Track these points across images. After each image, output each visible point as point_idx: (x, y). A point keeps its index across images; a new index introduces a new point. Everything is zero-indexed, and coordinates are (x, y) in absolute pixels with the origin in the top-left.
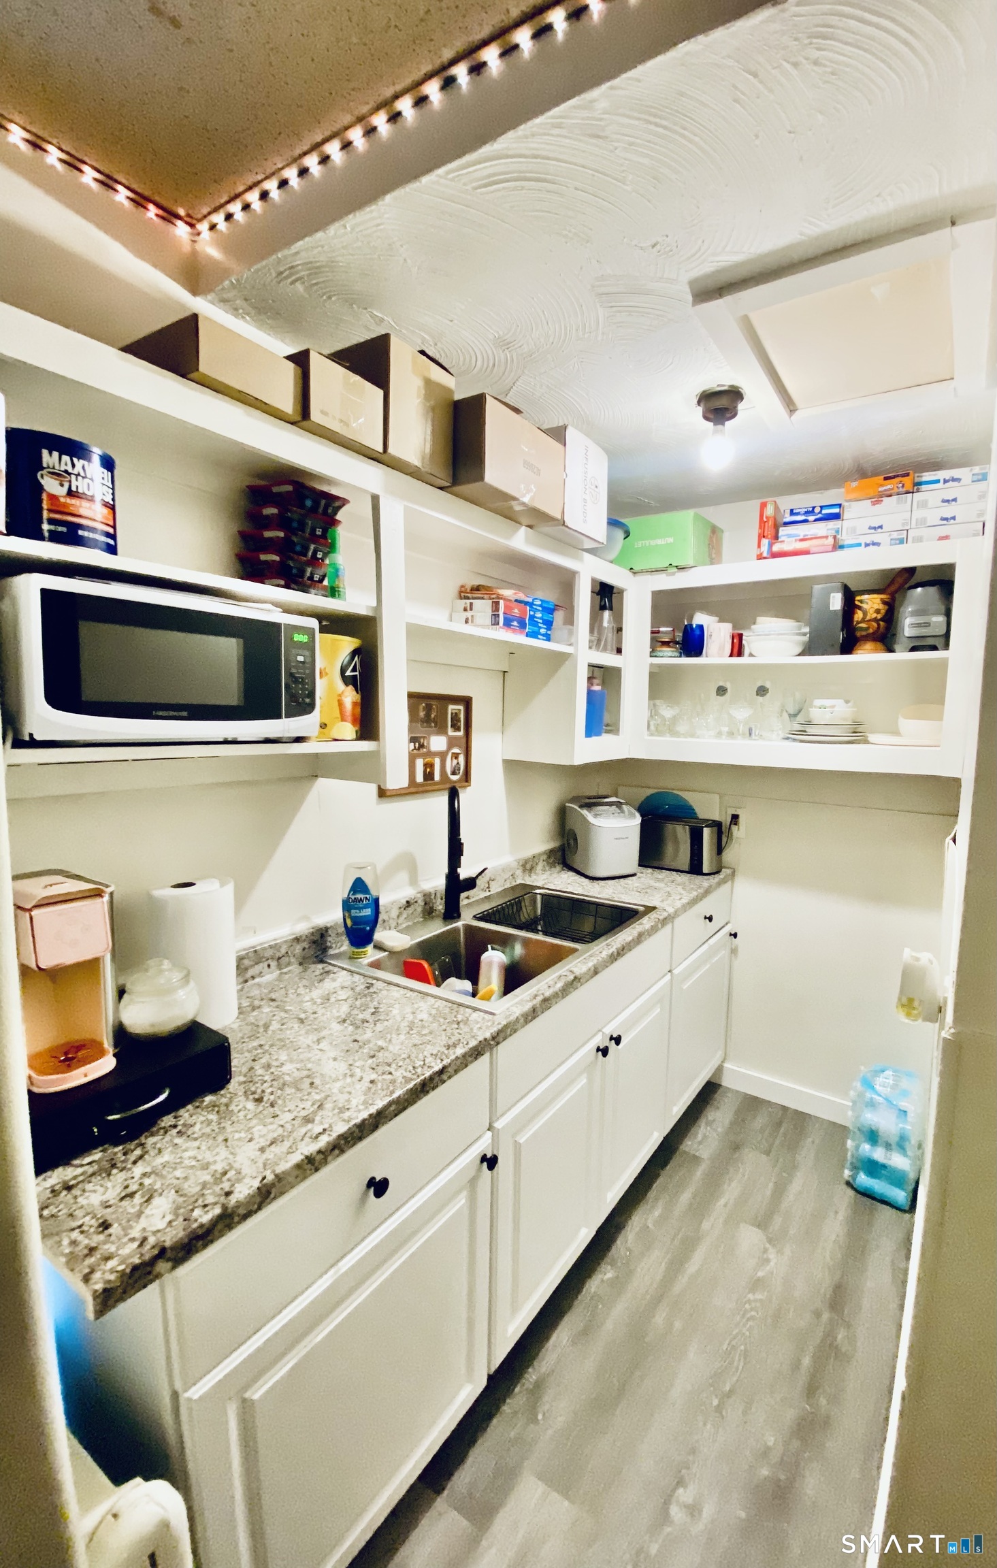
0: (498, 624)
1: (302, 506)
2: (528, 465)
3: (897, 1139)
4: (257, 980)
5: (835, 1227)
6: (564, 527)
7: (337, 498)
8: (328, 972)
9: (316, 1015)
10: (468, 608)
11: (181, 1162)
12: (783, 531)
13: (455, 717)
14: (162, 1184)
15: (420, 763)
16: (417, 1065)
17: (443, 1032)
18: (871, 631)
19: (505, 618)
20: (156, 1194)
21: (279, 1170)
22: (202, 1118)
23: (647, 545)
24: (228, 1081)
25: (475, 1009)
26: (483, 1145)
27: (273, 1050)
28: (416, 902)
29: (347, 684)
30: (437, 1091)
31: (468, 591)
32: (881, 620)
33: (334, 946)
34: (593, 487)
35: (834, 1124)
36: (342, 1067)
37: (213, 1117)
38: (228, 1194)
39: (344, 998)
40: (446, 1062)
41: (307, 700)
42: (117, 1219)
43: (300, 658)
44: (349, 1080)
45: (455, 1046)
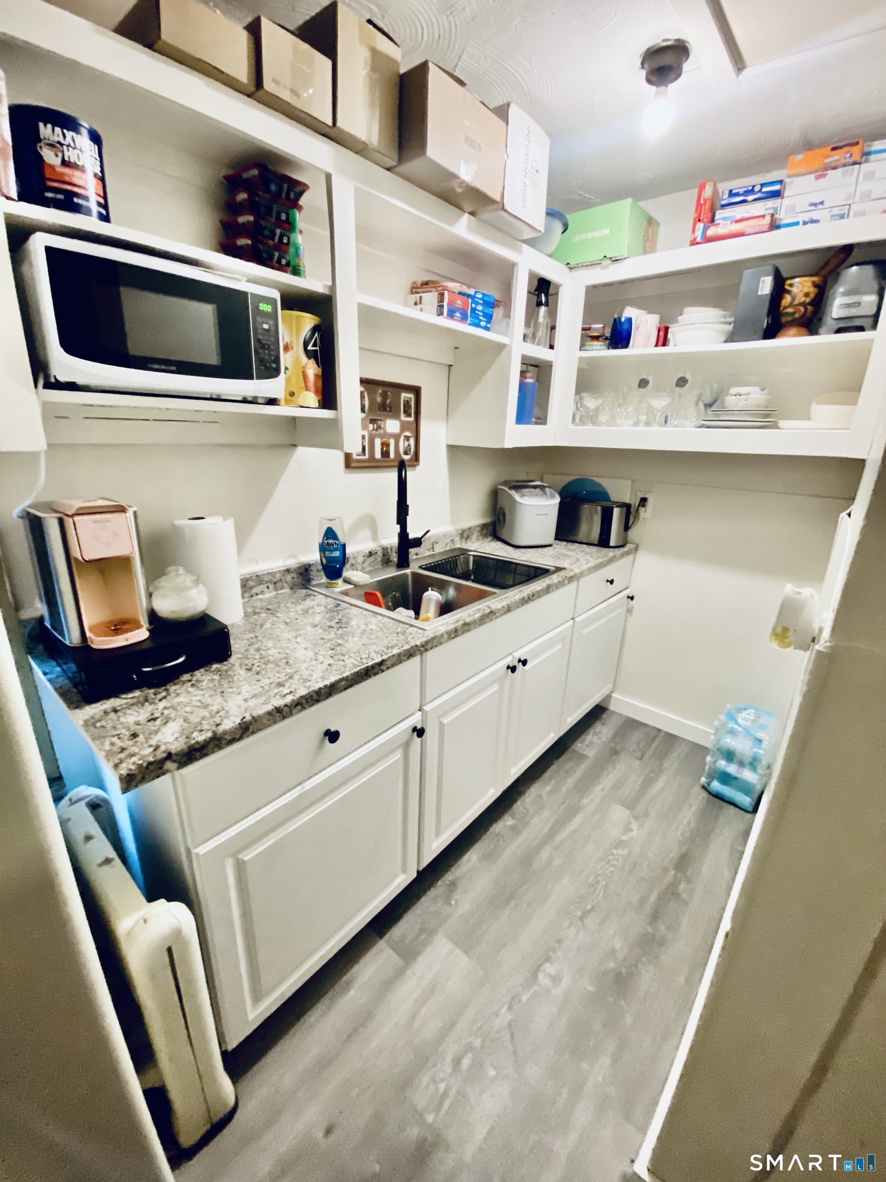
0: (443, 314)
1: (268, 191)
2: (469, 141)
3: (750, 760)
4: (260, 597)
5: (688, 815)
6: (503, 213)
7: (298, 183)
8: (309, 595)
9: (297, 621)
10: (418, 302)
11: (190, 703)
12: (720, 214)
13: (407, 404)
14: (176, 715)
15: (378, 443)
16: (363, 657)
17: (386, 639)
18: (797, 315)
19: (449, 310)
20: (170, 720)
21: (255, 714)
22: (209, 678)
23: (584, 238)
24: (230, 656)
25: (412, 626)
26: (415, 720)
27: (264, 640)
28: (376, 553)
29: (309, 357)
30: (378, 677)
31: (419, 286)
32: (809, 304)
33: (315, 578)
34: (534, 171)
35: (697, 745)
36: (311, 654)
37: (216, 677)
38: (218, 725)
39: (319, 611)
40: (385, 657)
41: (274, 365)
42: (143, 733)
43: (266, 326)
44: (314, 662)
45: (392, 647)
